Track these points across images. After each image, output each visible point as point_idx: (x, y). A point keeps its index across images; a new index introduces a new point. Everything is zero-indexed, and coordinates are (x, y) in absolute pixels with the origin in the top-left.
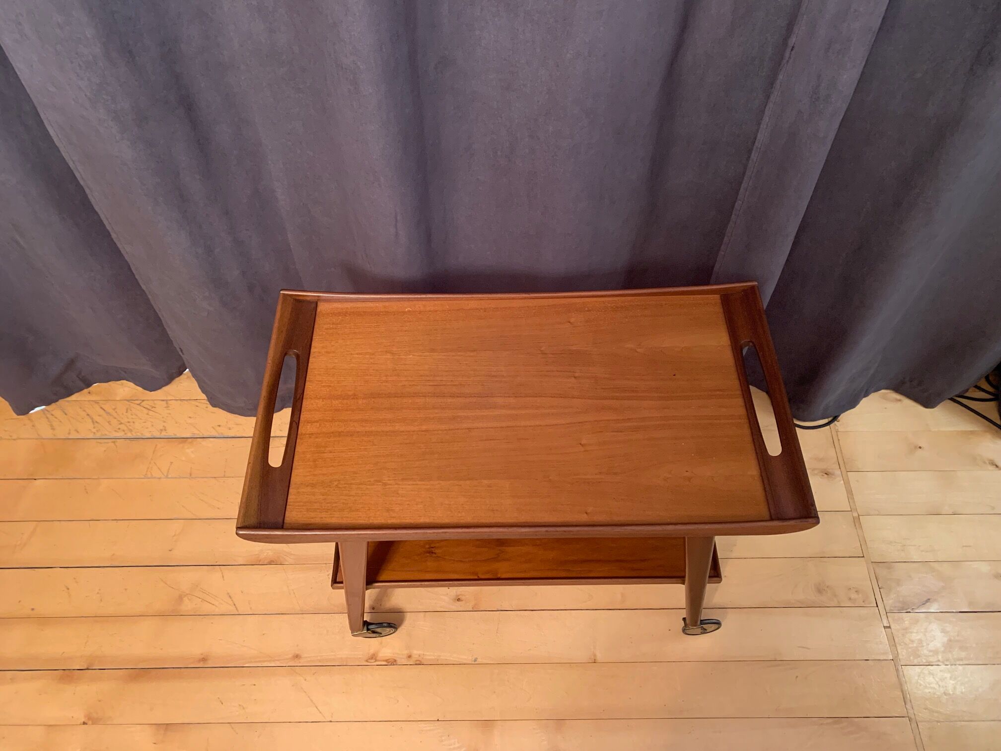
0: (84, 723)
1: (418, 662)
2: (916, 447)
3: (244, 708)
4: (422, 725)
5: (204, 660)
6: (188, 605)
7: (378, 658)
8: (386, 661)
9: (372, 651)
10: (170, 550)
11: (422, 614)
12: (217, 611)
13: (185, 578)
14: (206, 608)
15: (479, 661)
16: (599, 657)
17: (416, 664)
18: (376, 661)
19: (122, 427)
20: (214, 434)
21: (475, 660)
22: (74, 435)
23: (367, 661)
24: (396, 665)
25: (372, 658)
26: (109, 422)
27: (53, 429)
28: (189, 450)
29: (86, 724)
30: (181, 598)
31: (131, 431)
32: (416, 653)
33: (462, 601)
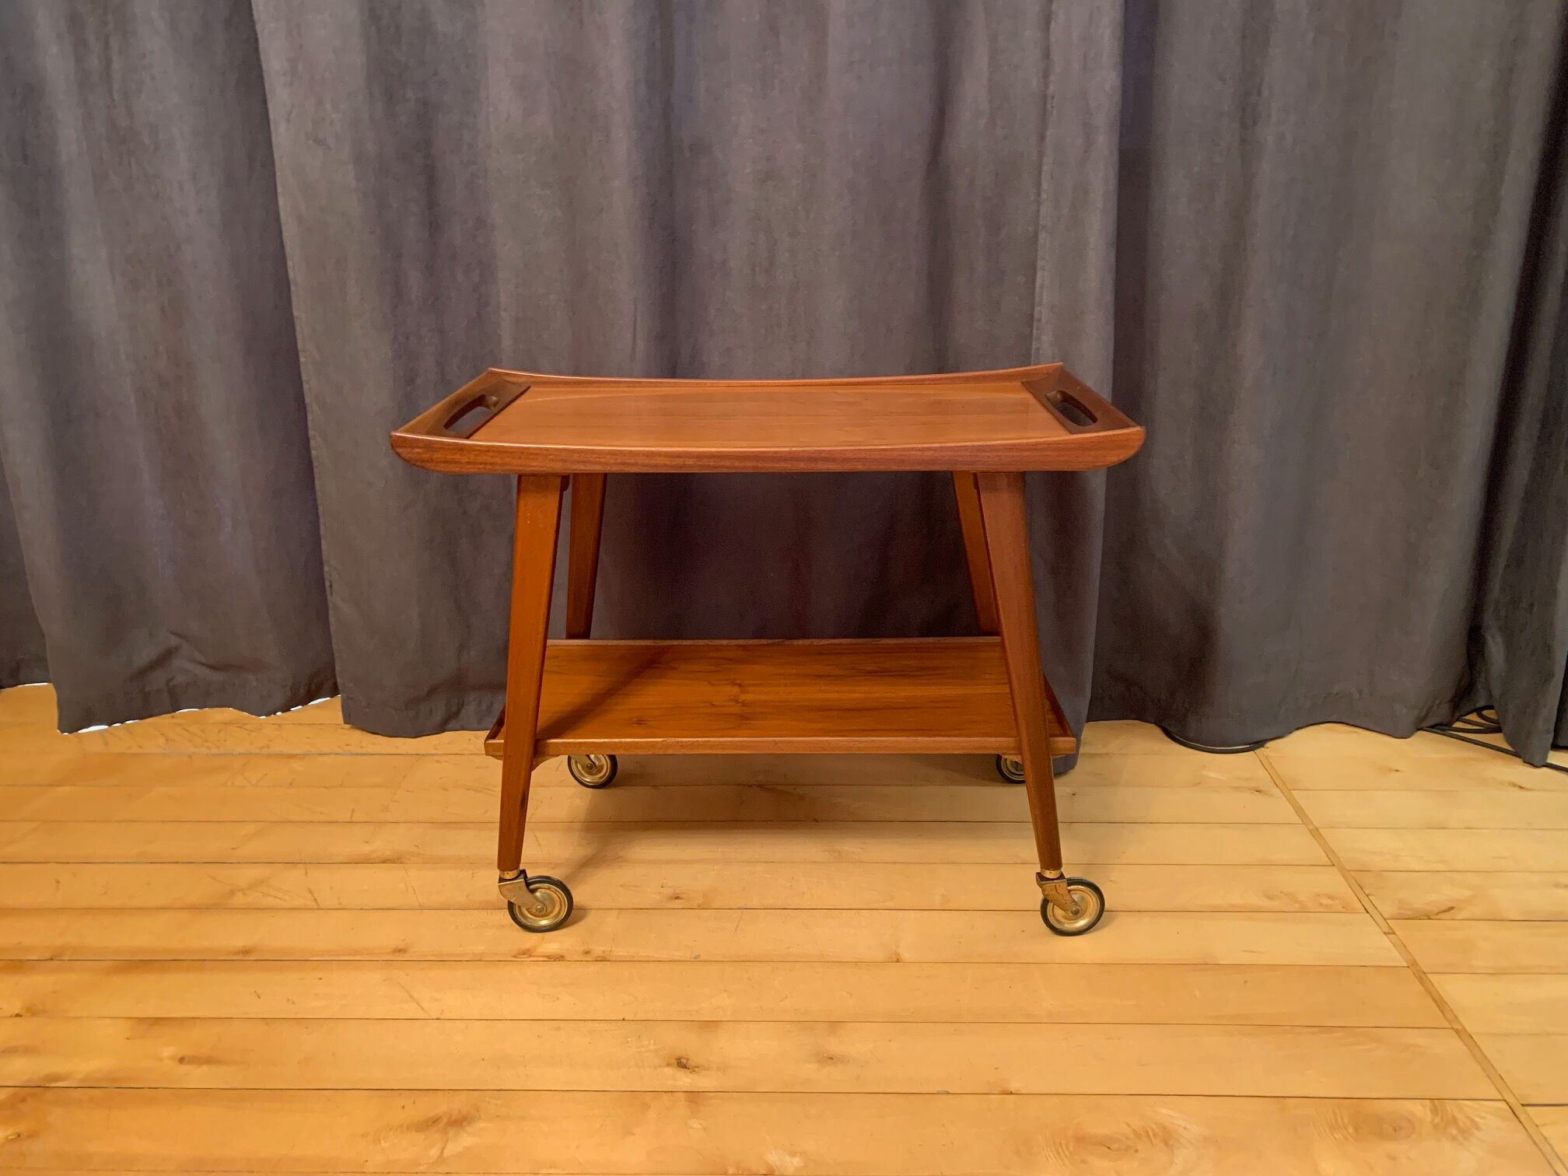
0: (18, 1015)
1: (599, 959)
2: (1391, 770)
3: (293, 1003)
4: (596, 1025)
5: (246, 952)
6: (239, 900)
7: (534, 954)
8: (548, 957)
9: (527, 946)
10: (233, 849)
11: (616, 912)
12: (285, 905)
13: (246, 875)
14: (269, 901)
15: (702, 958)
16: (906, 956)
17: (597, 961)
18: (530, 956)
19: (207, 744)
20: (338, 750)
21: (696, 957)
22: (135, 750)
23: (515, 957)
24: (564, 961)
25: (524, 954)
26: (190, 741)
27: (106, 744)
28: (298, 766)
29: (21, 1016)
30: (232, 893)
31: (218, 747)
32: (598, 949)
33: (682, 899)
